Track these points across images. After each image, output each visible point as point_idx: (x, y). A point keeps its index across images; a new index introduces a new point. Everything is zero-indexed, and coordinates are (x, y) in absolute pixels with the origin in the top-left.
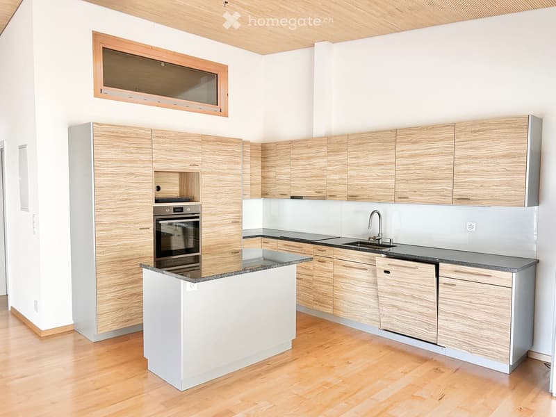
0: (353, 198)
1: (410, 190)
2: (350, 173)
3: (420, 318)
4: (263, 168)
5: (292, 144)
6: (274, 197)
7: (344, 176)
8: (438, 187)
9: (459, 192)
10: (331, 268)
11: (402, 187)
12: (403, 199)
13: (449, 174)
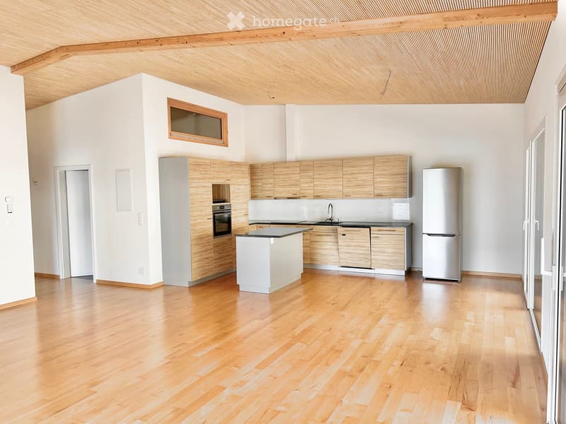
0: (317, 197)
1: (353, 192)
2: (316, 183)
3: (362, 256)
4: (252, 180)
5: (274, 165)
6: (262, 198)
7: (312, 185)
8: (366, 190)
9: (377, 192)
10: (308, 238)
11: (346, 190)
12: (347, 196)
13: (372, 183)
